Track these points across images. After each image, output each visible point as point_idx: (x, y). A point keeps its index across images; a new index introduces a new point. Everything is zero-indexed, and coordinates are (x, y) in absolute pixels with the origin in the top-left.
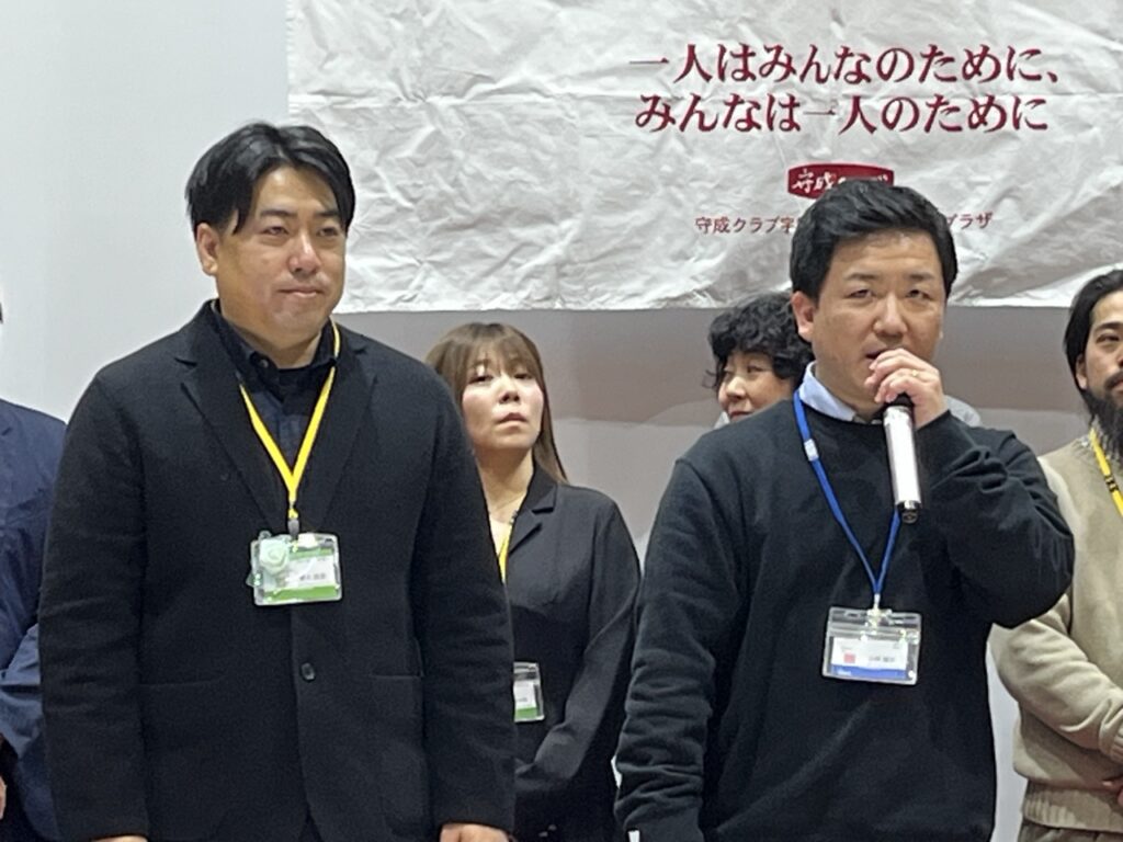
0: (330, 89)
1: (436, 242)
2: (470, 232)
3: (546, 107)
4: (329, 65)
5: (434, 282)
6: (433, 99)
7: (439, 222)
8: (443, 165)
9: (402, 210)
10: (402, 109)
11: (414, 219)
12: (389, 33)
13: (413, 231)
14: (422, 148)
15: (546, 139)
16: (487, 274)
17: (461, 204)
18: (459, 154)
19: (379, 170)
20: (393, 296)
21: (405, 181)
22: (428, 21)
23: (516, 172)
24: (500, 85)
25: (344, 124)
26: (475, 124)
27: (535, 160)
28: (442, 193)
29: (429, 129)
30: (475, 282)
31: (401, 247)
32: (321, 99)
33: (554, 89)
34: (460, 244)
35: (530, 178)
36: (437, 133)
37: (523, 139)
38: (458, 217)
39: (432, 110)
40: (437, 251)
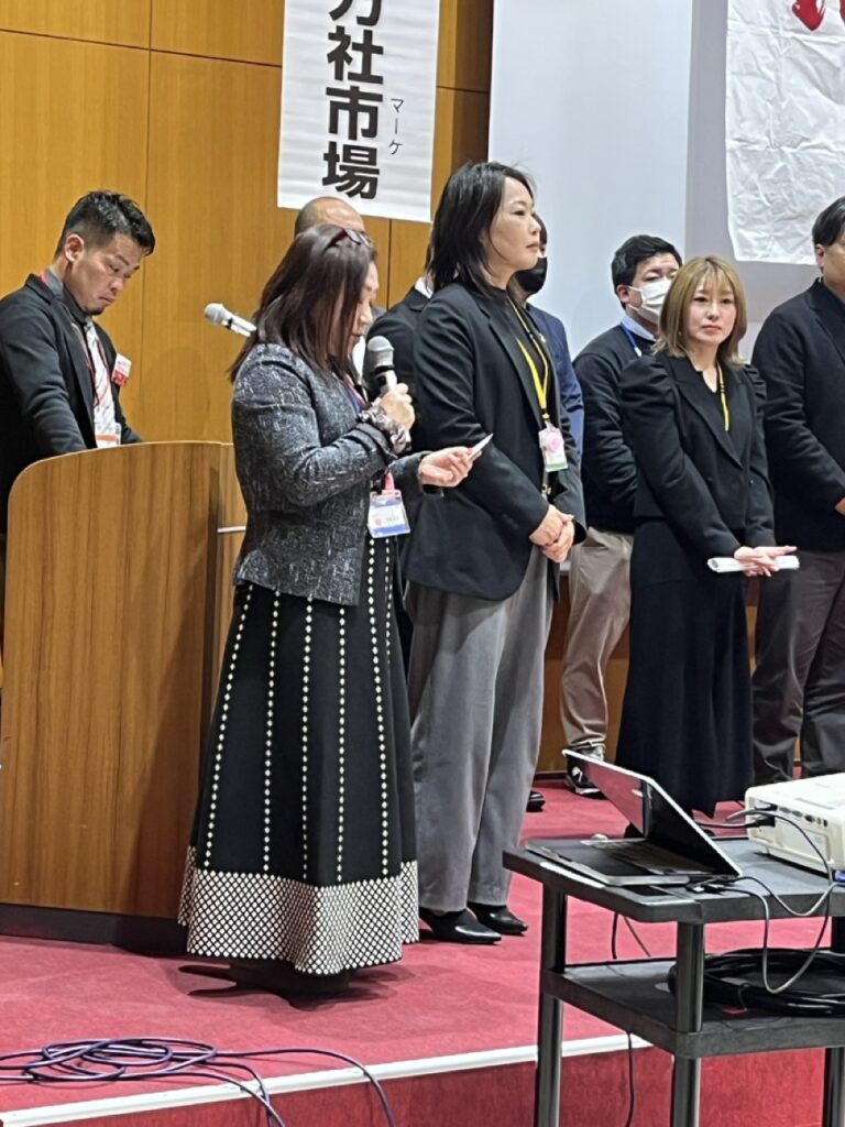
0: (743, 138)
1: (778, 226)
2: (793, 221)
3: (831, 157)
4: (742, 125)
5: (776, 247)
6: (784, 148)
7: (780, 216)
8: (785, 184)
9: (766, 207)
10: (769, 153)
11: (770, 213)
12: (766, 109)
13: (769, 219)
14: (777, 174)
15: (832, 176)
16: (799, 245)
17: (792, 206)
18: (793, 179)
19: (758, 184)
20: (760, 253)
21: (768, 192)
22: (784, 105)
23: (817, 191)
24: (814, 143)
25: (745, 158)
26: (800, 163)
27: (826, 186)
28: (784, 200)
29: (780, 164)
30: (793, 249)
31: (763, 227)
32: (737, 143)
33: (833, 147)
34: (788, 228)
35: (823, 194)
36: (784, 167)
37: (822, 174)
38: (789, 213)
39: (782, 154)
40: (777, 230)
